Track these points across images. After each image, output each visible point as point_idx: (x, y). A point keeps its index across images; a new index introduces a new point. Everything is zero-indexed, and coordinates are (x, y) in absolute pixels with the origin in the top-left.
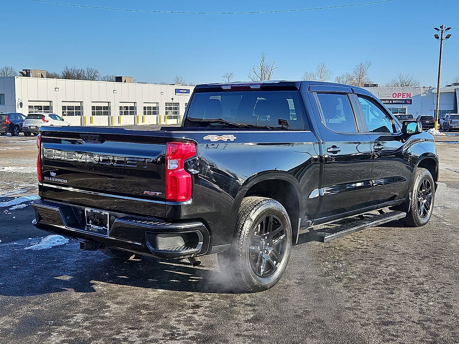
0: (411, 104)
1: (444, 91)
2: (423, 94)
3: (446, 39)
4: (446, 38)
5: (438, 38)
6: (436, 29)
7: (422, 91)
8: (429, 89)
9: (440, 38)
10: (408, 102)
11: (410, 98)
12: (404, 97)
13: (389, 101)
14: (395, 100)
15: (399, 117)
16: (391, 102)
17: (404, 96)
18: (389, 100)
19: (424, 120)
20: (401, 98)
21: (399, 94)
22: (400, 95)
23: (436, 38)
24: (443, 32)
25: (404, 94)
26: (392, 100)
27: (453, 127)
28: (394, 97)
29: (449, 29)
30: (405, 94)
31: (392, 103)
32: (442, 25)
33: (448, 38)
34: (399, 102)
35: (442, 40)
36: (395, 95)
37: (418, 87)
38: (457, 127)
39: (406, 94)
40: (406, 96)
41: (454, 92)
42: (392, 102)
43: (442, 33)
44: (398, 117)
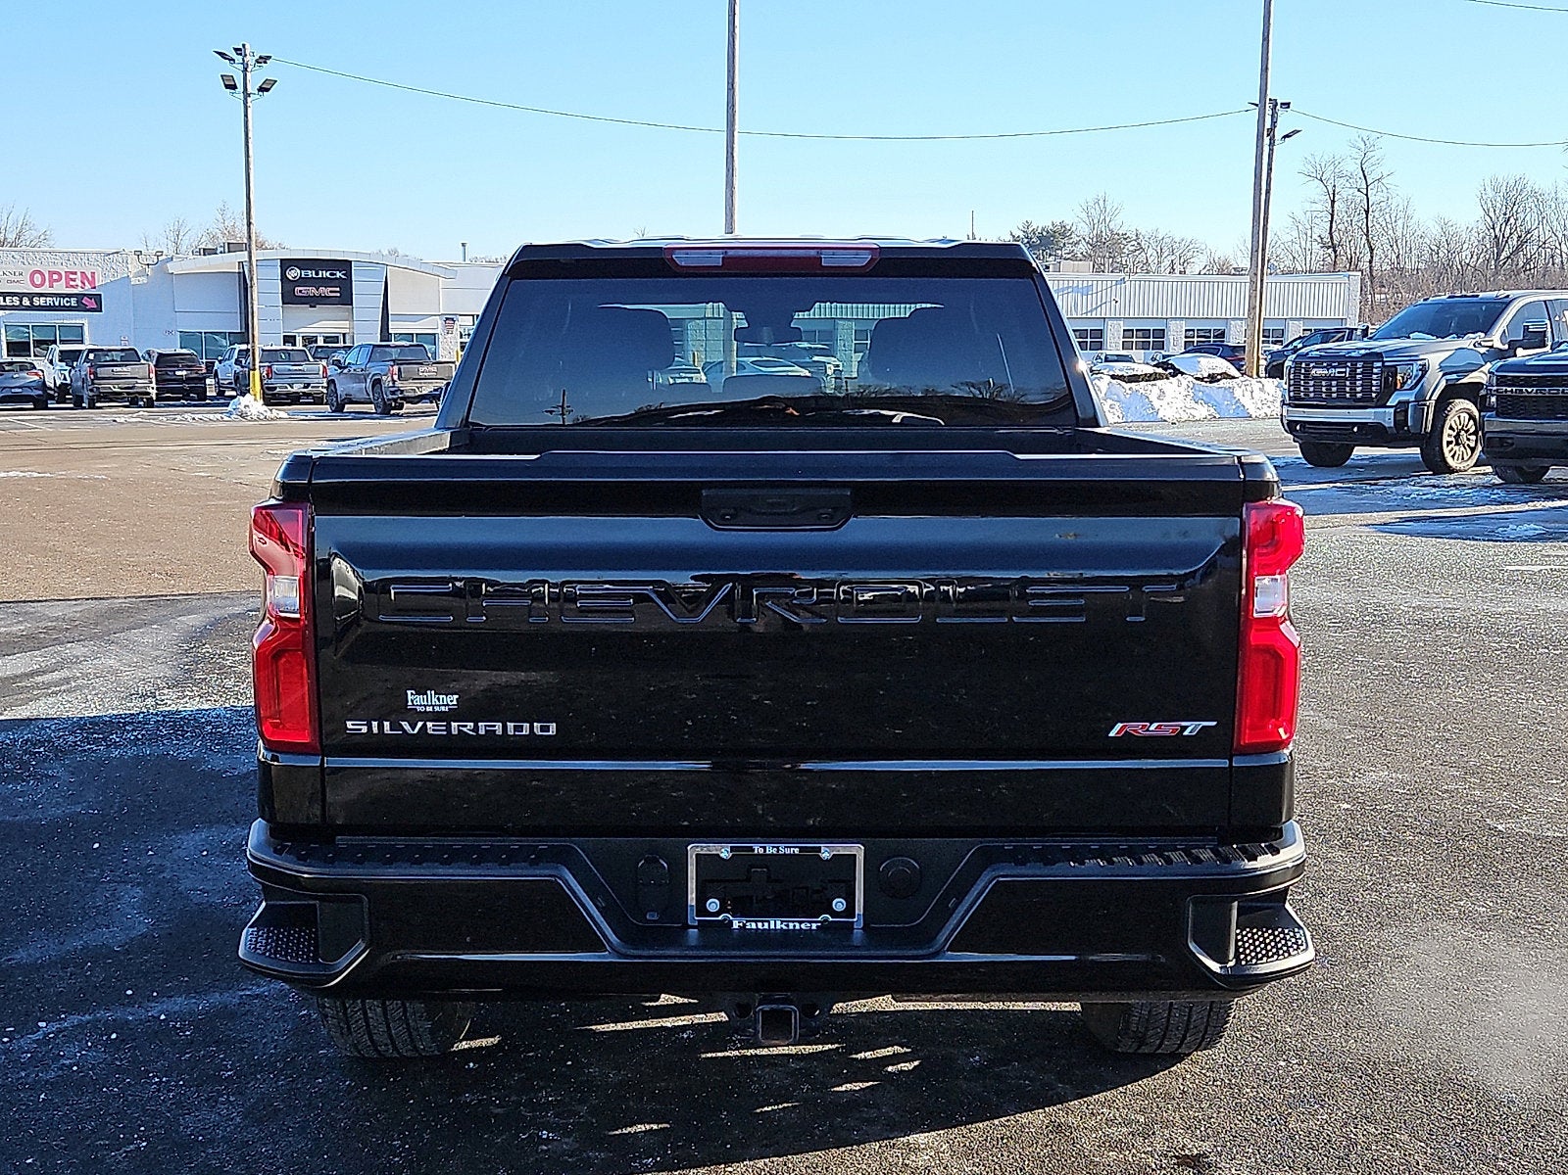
0: (101, 311)
1: (205, 268)
2: (138, 275)
3: (261, 93)
4: (261, 89)
5: (234, 87)
6: (222, 54)
7: (134, 267)
8: (156, 261)
9: (240, 88)
10: (88, 302)
11: (95, 288)
12: (72, 286)
13: (21, 301)
14: (41, 295)
15: (91, 356)
16: (26, 302)
17: (72, 283)
18: (21, 296)
19: (170, 367)
20: (60, 288)
21: (55, 273)
22: (55, 277)
23: (227, 86)
24: (249, 70)
25: (72, 276)
26: (31, 296)
27: (278, 389)
28: (37, 286)
29: (264, 59)
30: (75, 273)
31: (32, 307)
32: (244, 46)
33: (267, 90)
34: (57, 304)
35: (247, 95)
36: (38, 279)
37: (117, 253)
38: (289, 389)
39: (79, 274)
40: (79, 282)
41: (239, 273)
42: (32, 302)
43: (245, 70)
44: (88, 355)
